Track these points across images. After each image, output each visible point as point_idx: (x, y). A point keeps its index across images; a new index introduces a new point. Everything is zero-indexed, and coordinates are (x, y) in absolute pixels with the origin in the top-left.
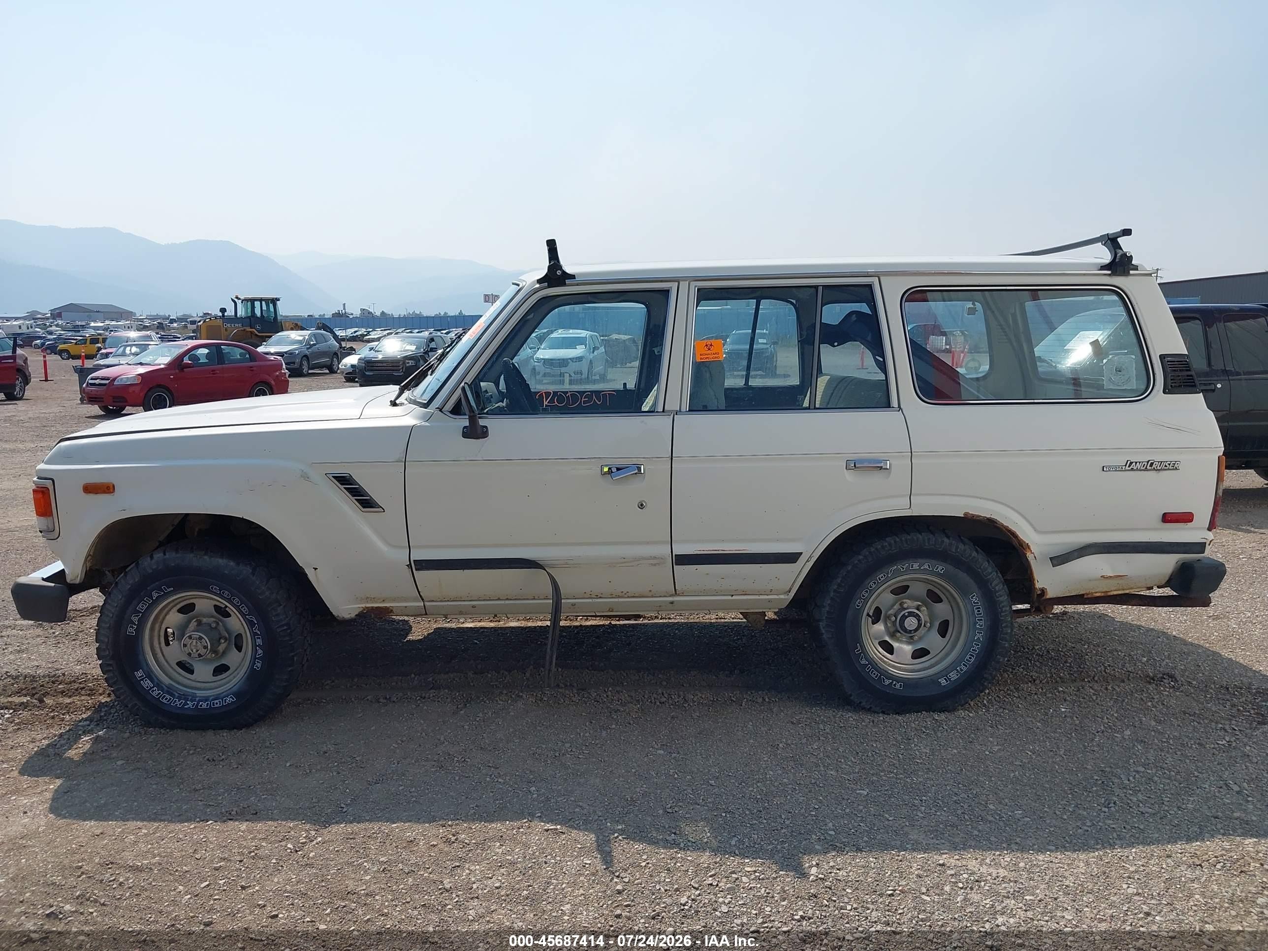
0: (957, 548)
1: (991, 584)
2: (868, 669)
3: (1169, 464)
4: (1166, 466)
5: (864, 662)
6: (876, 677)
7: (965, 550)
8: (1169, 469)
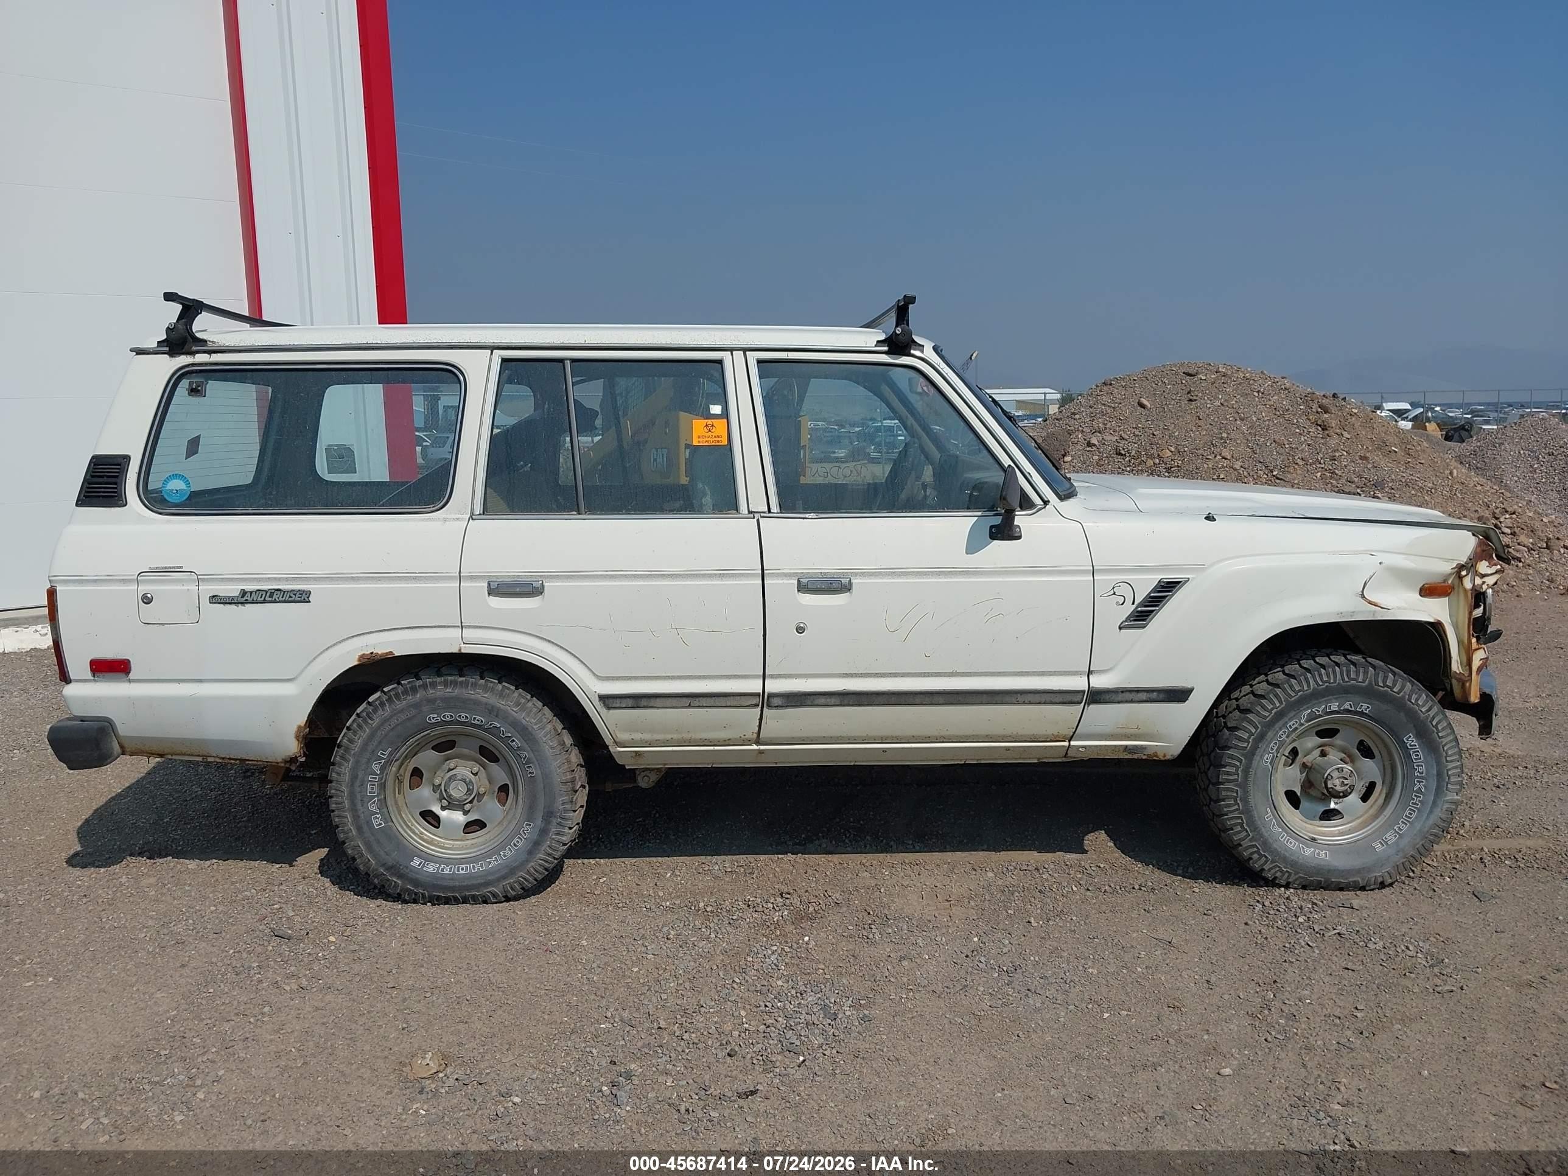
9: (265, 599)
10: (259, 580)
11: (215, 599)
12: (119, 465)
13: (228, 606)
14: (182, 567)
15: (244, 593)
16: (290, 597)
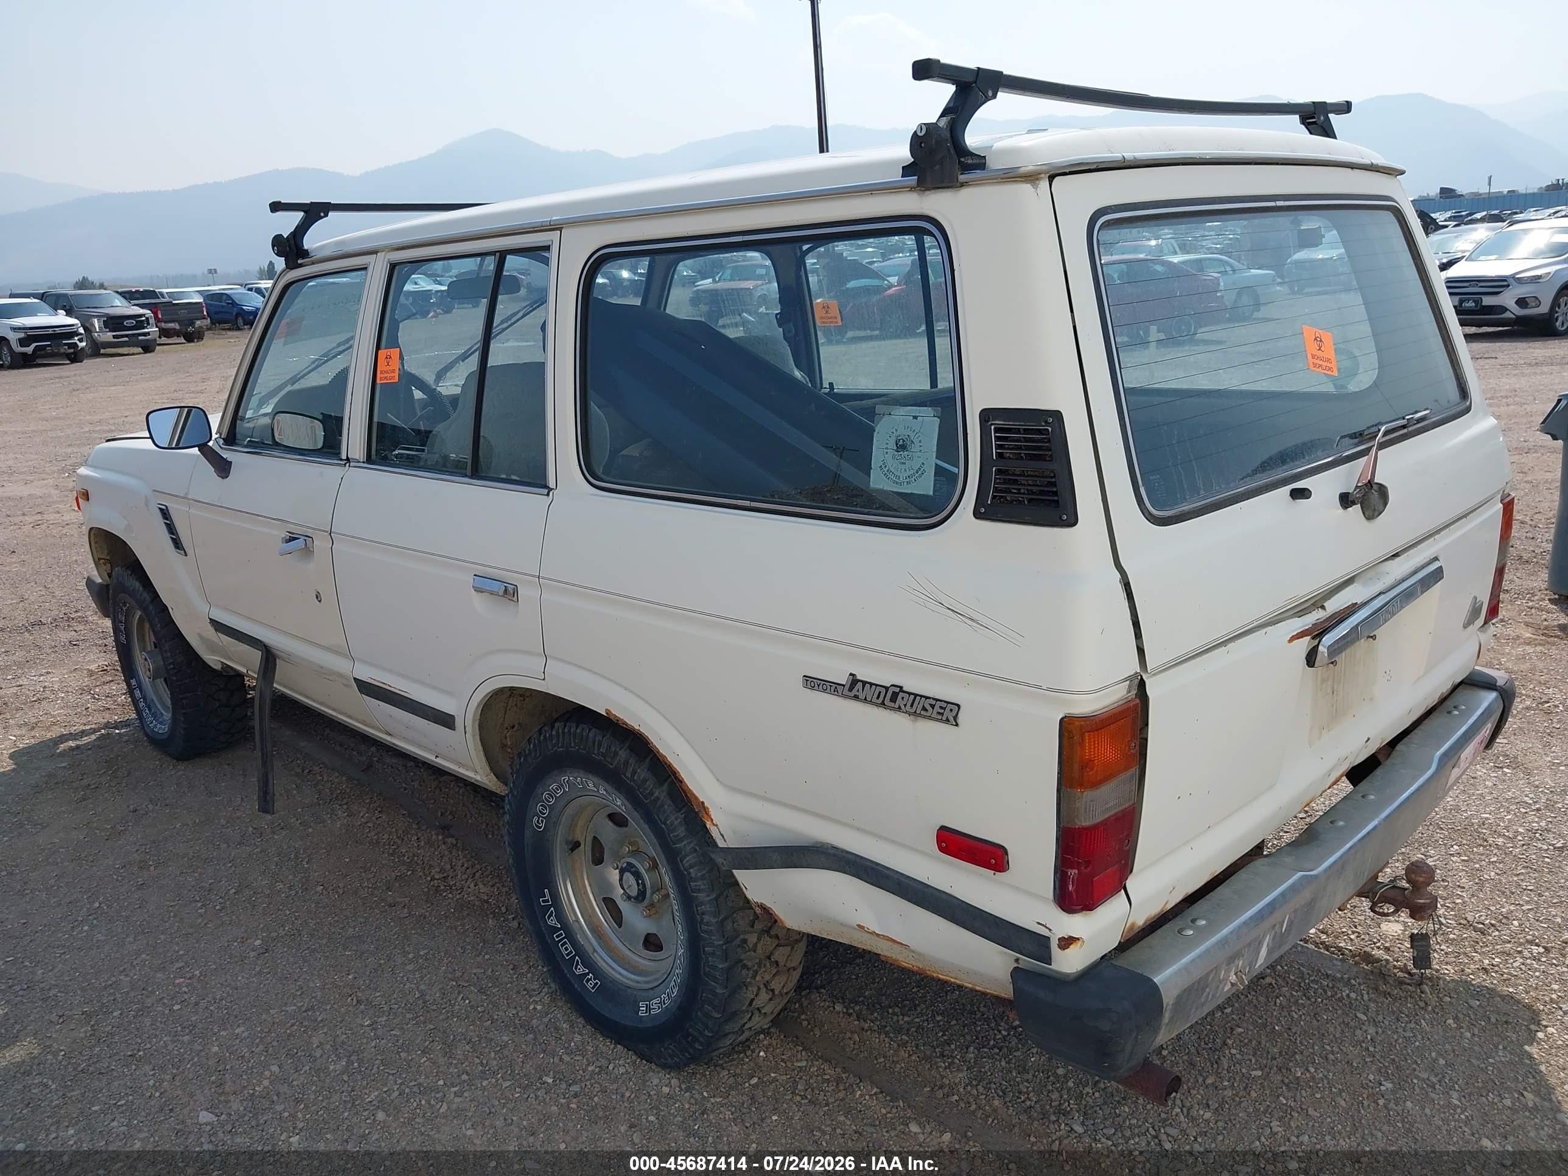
0: (634, 772)
1: (682, 861)
2: (557, 937)
3: (933, 706)
4: (924, 709)
5: (552, 922)
6: (568, 955)
7: (645, 781)
8: (930, 718)
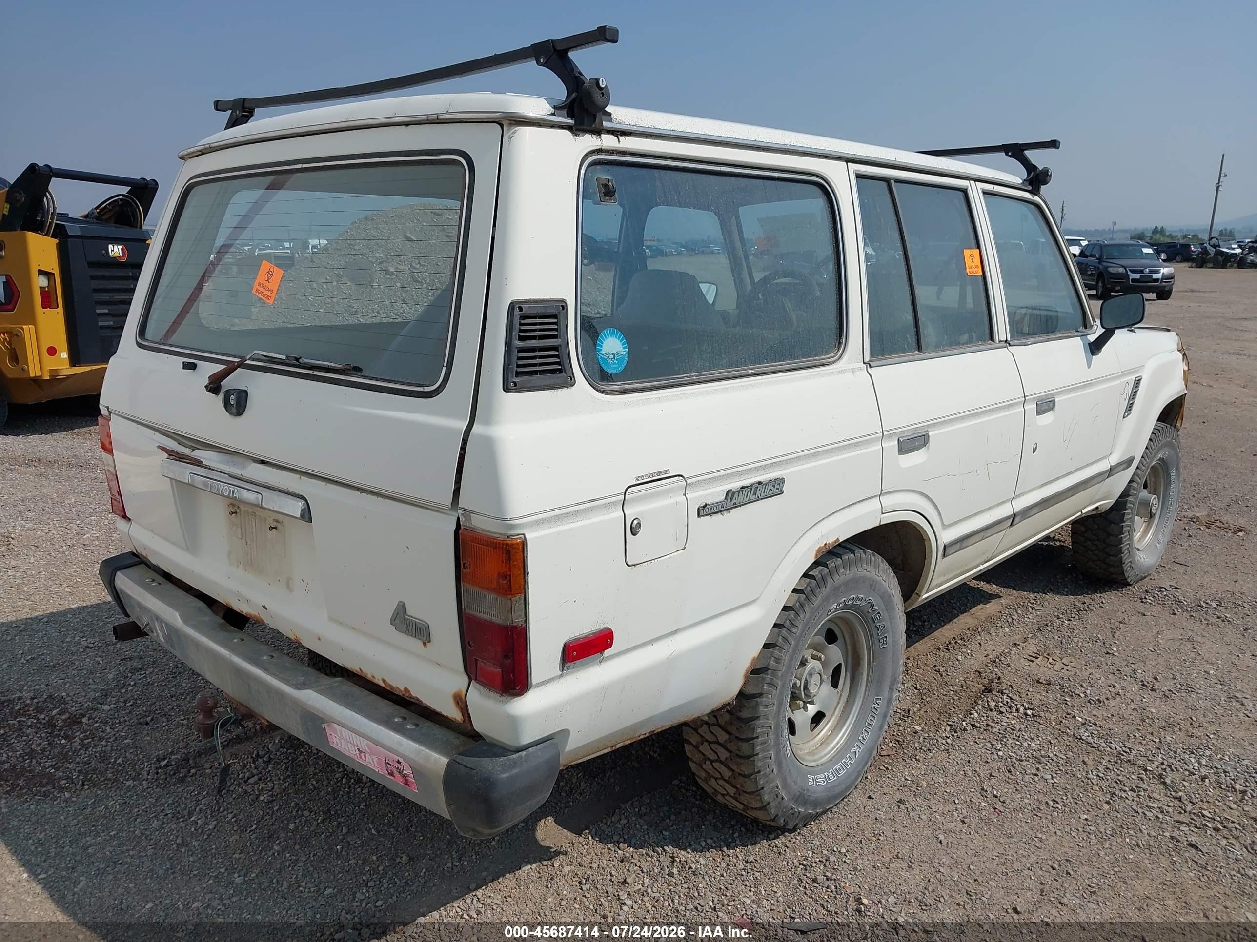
9: (750, 499)
10: (740, 473)
11: (704, 511)
12: (555, 317)
13: (715, 517)
14: (668, 471)
15: (730, 494)
16: (771, 490)
